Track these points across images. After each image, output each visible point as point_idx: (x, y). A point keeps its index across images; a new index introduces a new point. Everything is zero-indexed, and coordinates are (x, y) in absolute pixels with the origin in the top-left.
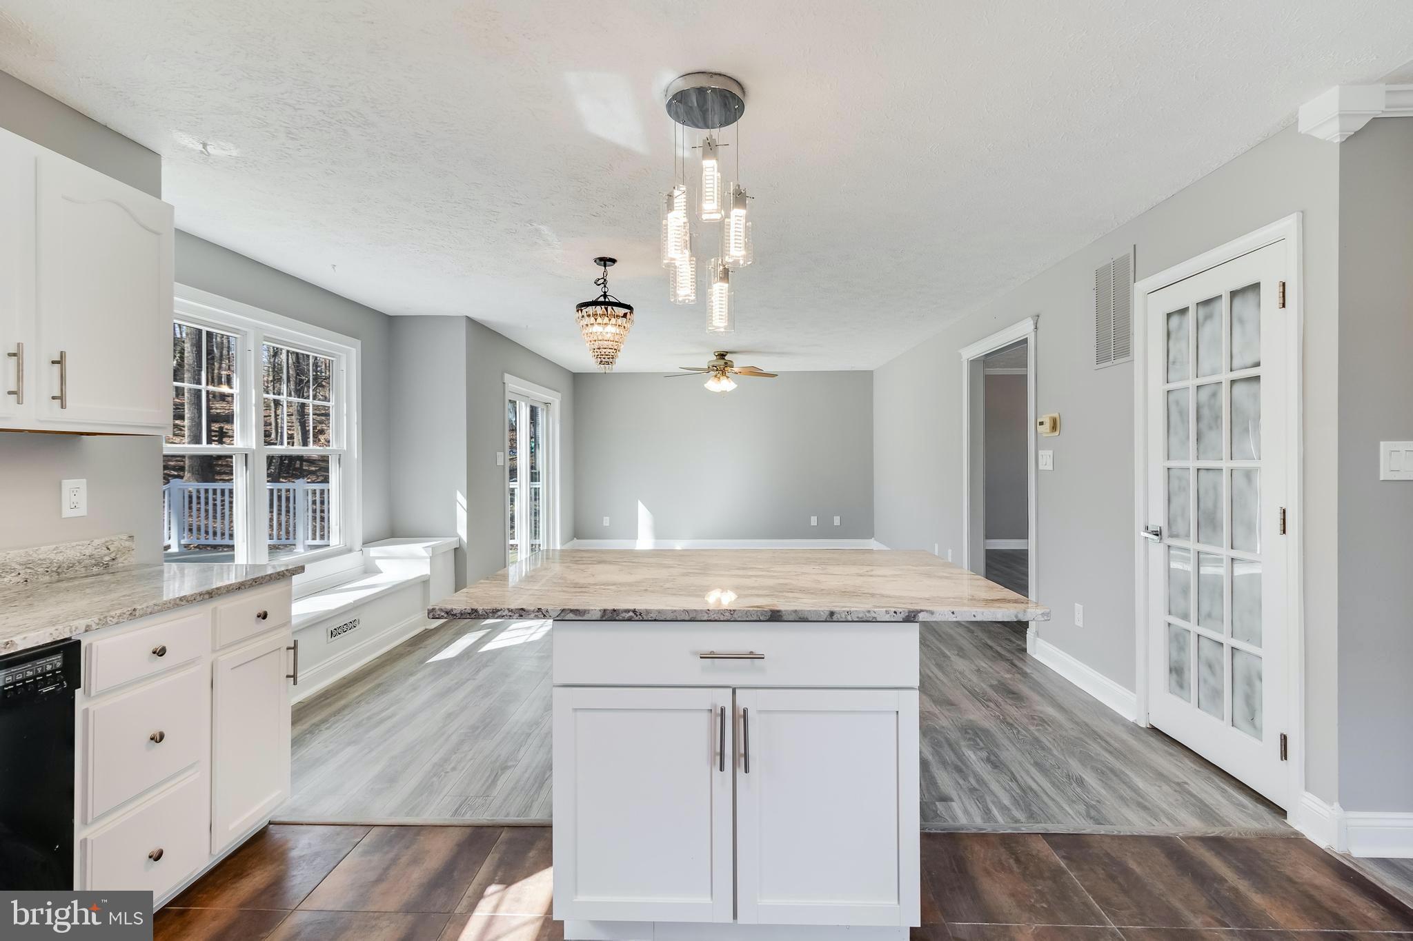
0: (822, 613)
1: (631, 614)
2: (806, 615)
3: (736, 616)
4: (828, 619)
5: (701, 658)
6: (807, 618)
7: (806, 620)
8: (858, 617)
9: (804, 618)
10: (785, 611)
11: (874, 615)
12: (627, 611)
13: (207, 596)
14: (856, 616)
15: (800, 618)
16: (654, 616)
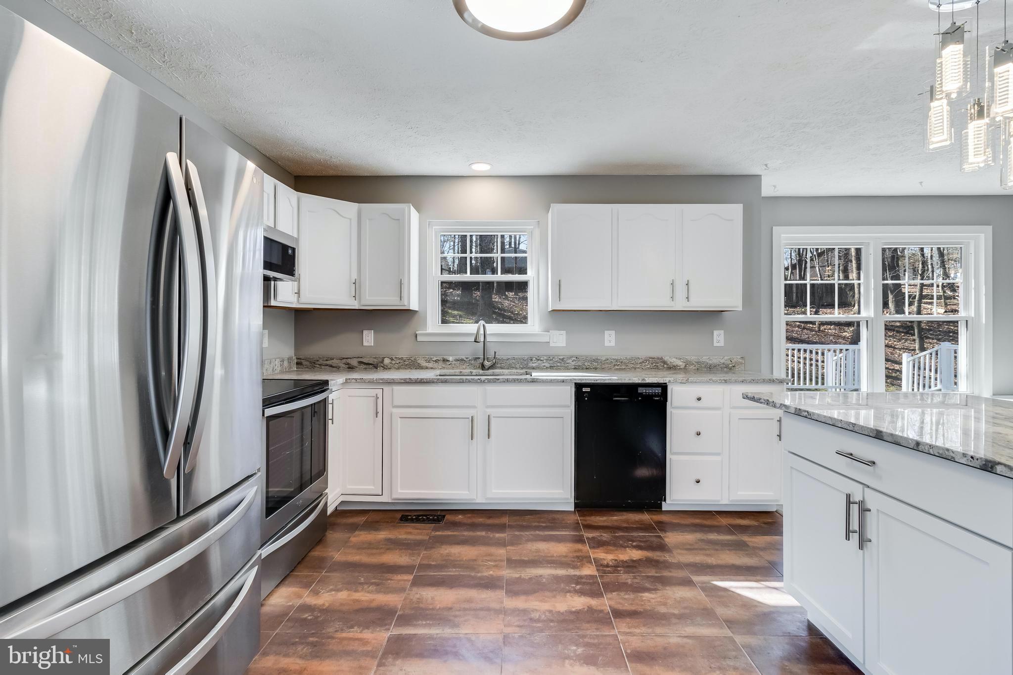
0: (910, 442)
1: (806, 413)
2: (899, 440)
3: (856, 429)
4: (915, 448)
5: (837, 453)
6: (901, 442)
7: (897, 444)
8: (938, 453)
9: (897, 442)
10: (885, 432)
11: (952, 454)
12: (805, 411)
13: (723, 381)
14: (937, 451)
15: (895, 441)
16: (815, 417)
